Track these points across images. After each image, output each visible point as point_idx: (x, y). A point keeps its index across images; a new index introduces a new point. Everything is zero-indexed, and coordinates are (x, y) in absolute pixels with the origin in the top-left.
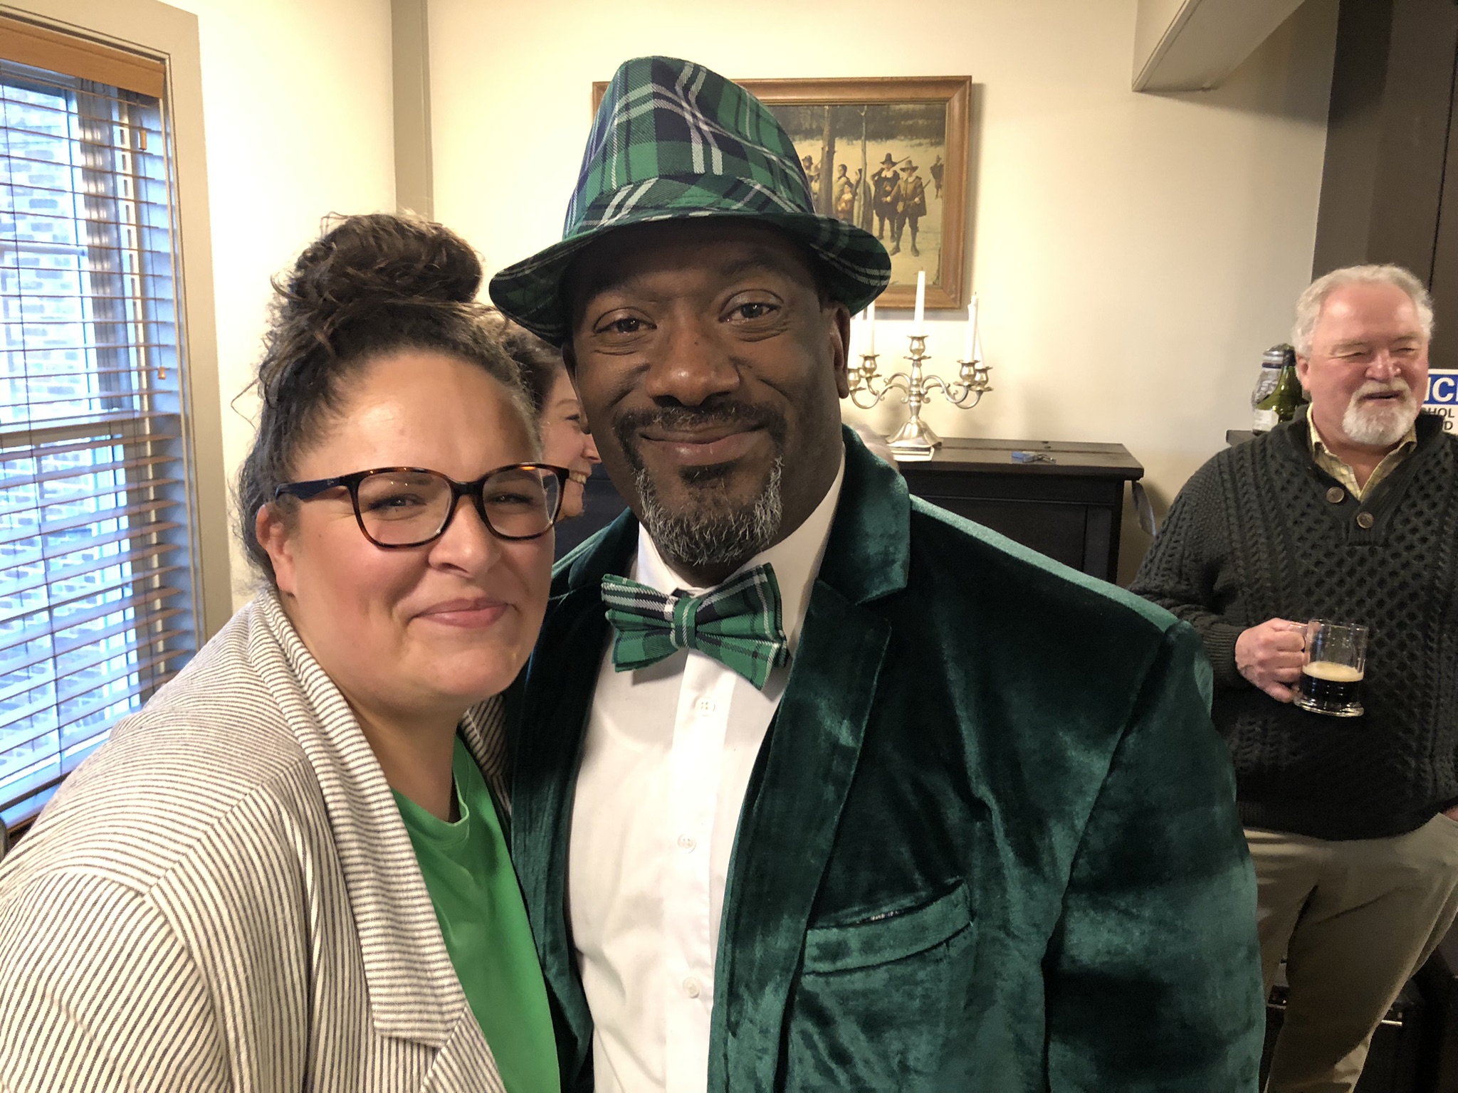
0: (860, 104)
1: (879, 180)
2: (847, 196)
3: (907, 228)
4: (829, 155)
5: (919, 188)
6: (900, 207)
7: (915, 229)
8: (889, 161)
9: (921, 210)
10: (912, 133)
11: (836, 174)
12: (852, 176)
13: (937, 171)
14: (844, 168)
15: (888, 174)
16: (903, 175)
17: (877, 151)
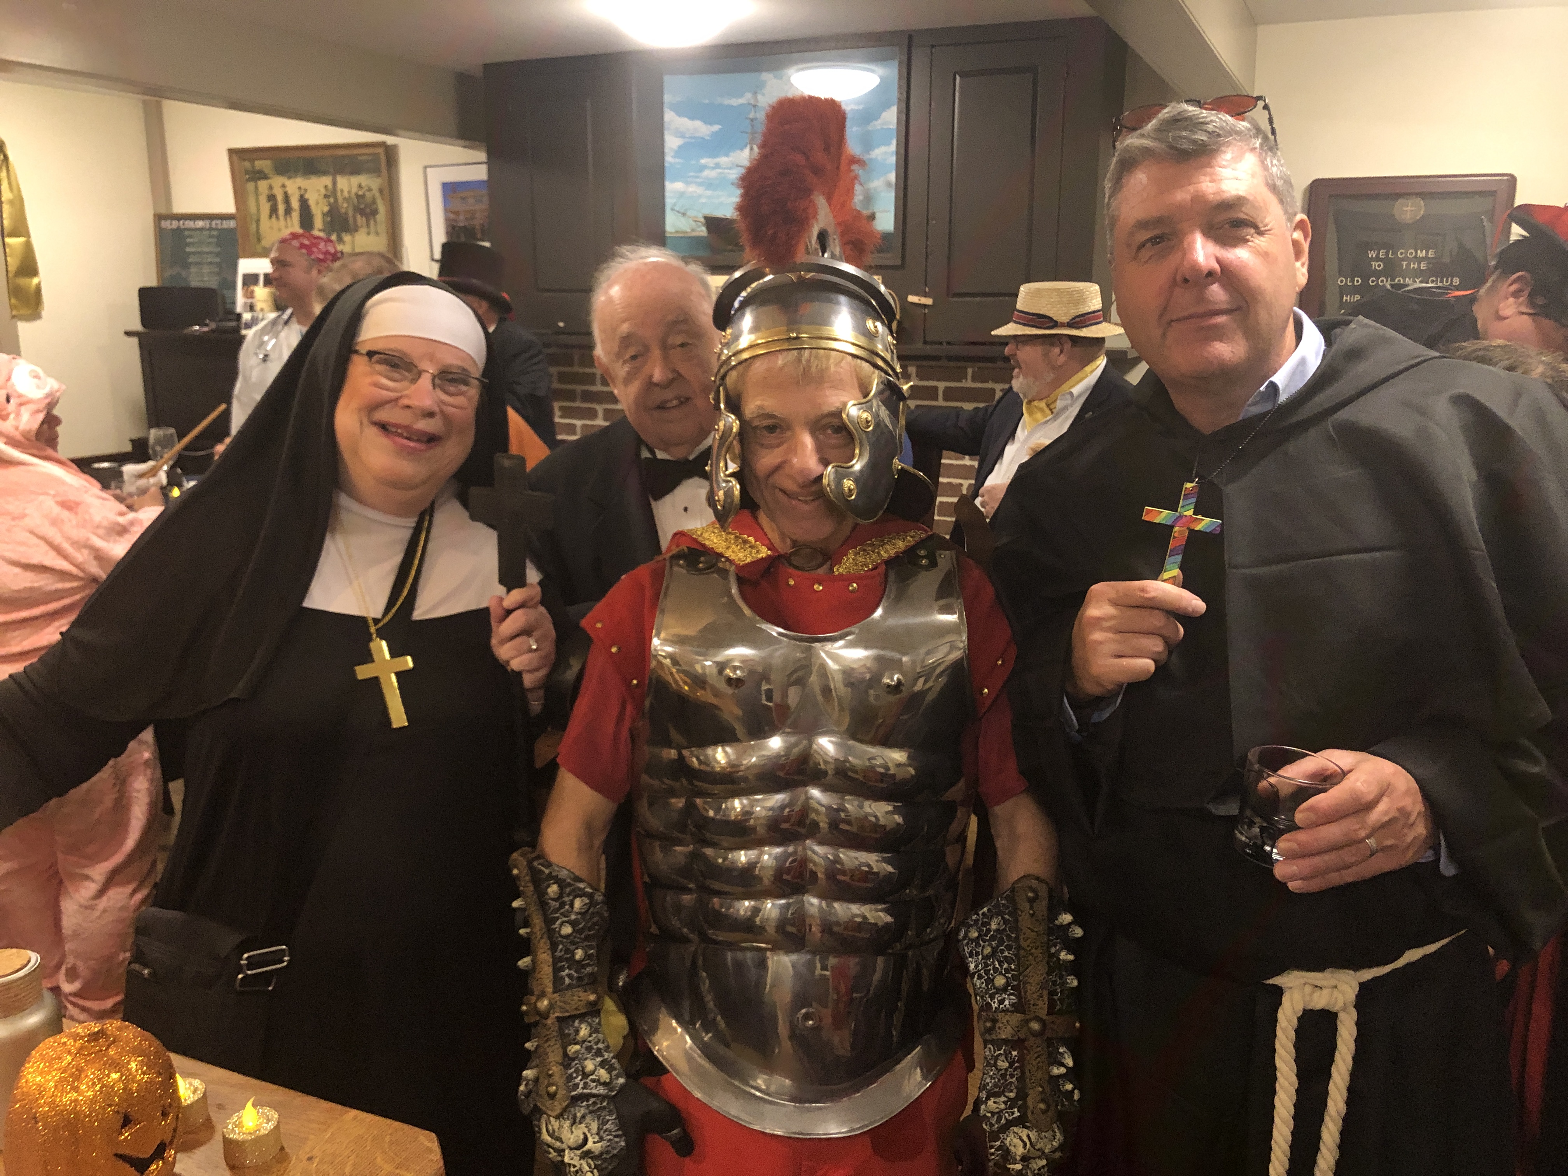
0: (343, 156)
1: (357, 196)
2: (345, 205)
3: (372, 222)
4: (335, 183)
5: (374, 202)
6: (368, 210)
7: (375, 222)
8: (360, 186)
9: (375, 212)
10: (368, 171)
11: (339, 194)
12: (346, 194)
13: (381, 191)
14: (342, 191)
15: (360, 193)
16: (367, 193)
17: (355, 180)
